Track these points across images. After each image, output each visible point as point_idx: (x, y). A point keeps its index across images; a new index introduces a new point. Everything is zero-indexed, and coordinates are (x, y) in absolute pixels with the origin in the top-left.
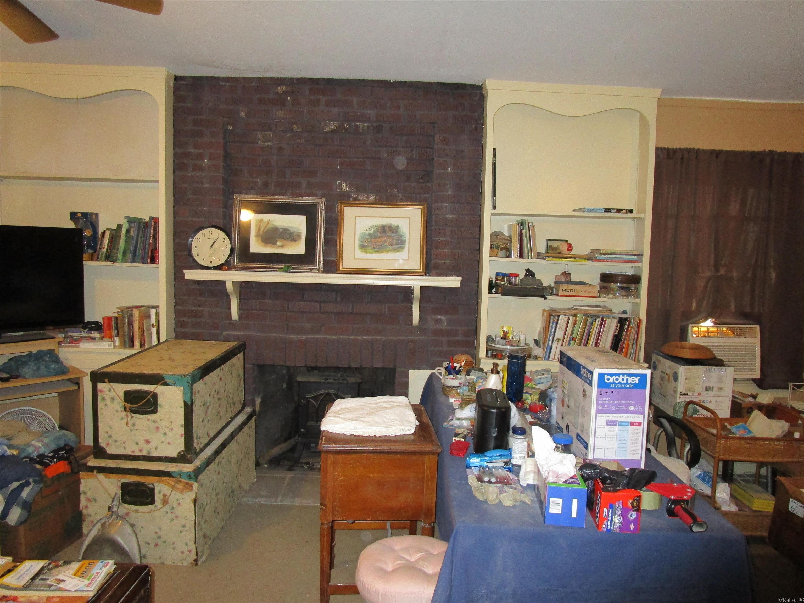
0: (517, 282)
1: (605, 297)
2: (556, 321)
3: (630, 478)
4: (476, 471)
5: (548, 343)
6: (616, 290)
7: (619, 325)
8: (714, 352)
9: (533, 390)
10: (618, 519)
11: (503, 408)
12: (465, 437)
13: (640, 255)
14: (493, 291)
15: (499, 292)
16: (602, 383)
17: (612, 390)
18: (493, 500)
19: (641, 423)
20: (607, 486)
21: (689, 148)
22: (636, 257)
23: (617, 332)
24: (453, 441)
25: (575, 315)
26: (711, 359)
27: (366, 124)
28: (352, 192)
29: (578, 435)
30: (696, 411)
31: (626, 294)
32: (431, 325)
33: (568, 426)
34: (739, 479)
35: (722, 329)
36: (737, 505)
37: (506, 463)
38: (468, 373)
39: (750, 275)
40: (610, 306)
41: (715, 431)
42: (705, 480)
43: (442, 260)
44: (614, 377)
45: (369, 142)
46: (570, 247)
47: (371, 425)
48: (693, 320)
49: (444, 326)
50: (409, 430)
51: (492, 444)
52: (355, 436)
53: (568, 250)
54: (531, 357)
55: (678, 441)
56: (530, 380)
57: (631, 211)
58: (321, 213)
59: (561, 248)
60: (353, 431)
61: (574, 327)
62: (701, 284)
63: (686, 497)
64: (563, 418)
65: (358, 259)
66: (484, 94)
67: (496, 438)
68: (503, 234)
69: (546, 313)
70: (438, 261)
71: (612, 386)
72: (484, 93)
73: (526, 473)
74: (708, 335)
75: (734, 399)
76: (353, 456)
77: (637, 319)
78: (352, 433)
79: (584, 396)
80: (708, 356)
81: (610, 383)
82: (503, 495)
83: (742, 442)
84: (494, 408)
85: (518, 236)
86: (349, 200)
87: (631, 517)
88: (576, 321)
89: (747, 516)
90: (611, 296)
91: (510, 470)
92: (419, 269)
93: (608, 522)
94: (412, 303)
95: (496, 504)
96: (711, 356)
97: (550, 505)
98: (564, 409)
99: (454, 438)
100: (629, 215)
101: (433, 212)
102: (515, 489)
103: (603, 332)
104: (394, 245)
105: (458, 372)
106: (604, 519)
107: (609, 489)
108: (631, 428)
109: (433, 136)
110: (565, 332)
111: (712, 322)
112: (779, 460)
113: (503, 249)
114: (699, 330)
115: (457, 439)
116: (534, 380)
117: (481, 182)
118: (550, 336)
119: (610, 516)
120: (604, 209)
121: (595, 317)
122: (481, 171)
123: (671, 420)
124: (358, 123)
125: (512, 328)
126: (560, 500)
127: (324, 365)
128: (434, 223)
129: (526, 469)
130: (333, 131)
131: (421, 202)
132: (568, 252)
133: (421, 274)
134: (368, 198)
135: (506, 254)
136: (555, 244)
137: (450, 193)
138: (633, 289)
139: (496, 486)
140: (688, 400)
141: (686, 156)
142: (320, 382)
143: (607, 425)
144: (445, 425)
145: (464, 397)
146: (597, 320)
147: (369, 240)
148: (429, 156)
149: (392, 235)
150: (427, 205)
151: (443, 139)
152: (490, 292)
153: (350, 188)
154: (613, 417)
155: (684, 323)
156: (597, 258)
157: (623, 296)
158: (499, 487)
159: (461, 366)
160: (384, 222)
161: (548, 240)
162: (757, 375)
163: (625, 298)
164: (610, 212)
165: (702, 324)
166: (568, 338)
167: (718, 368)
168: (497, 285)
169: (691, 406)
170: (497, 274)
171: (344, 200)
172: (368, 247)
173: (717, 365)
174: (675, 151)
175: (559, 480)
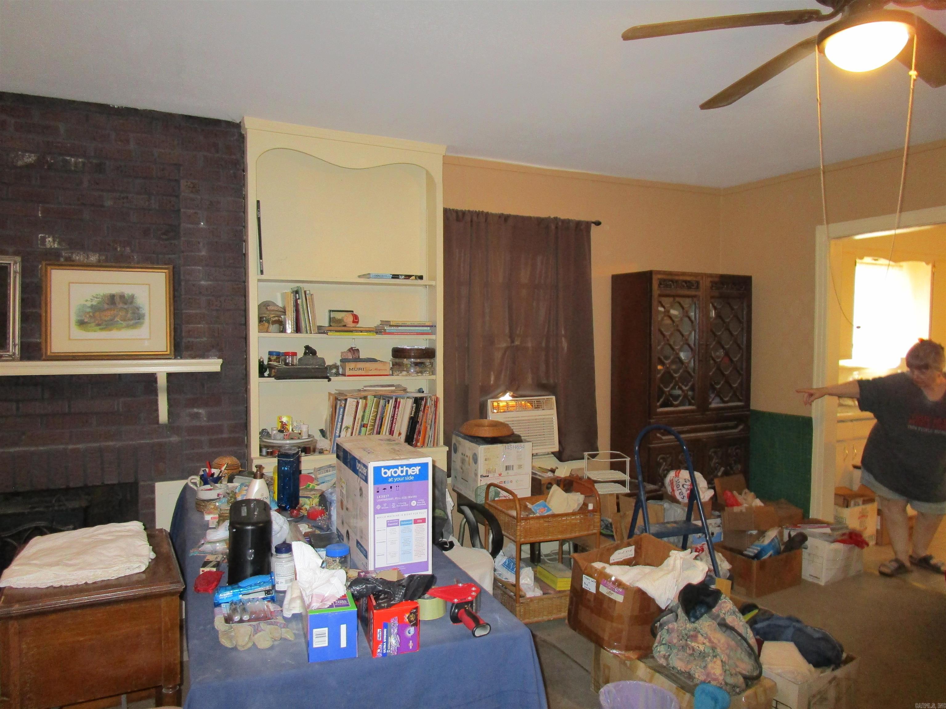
0: (295, 361)
1: (398, 375)
2: (343, 405)
3: (408, 587)
4: (225, 609)
5: (336, 432)
6: (409, 366)
7: (414, 405)
8: (512, 428)
9: (313, 493)
10: (395, 639)
11: (260, 523)
12: (217, 565)
13: (433, 326)
14: (266, 374)
15: (272, 375)
16: (379, 479)
17: (391, 485)
18: (244, 644)
19: (425, 519)
20: (380, 601)
21: (477, 211)
22: (429, 328)
23: (413, 414)
24: (201, 573)
25: (365, 398)
26: (509, 436)
27: (80, 160)
28: (62, 250)
29: (358, 542)
30: (497, 494)
31: (420, 370)
32: (185, 421)
33: (348, 532)
34: (546, 558)
35: (521, 403)
36: (542, 588)
37: (268, 592)
38: (230, 480)
39: (544, 345)
40: (404, 385)
41: (514, 513)
42: (509, 568)
43: (197, 338)
44: (391, 470)
45: (86, 184)
46: (356, 319)
47: (81, 569)
48: (491, 395)
49: (204, 421)
50: (139, 567)
51: (249, 570)
52: (55, 587)
53: (354, 322)
54: (317, 450)
55: (482, 528)
56: (312, 480)
57: (421, 278)
58: (15, 277)
59: (345, 320)
60: (52, 581)
61: (364, 412)
62: (498, 355)
63: (470, 598)
64: (343, 523)
65: (74, 340)
66: (244, 134)
67: (253, 562)
68: (274, 304)
69: (331, 398)
70: (189, 339)
71: (390, 480)
72: (243, 132)
73: (292, 600)
74: (508, 409)
75: (534, 476)
76: (53, 617)
77: (433, 397)
78: (51, 584)
79: (361, 495)
80: (504, 433)
81: (388, 477)
82: (259, 634)
83: (542, 521)
84: (248, 524)
85: (294, 307)
86: (58, 260)
87: (409, 633)
88: (366, 405)
89: (551, 599)
90: (404, 373)
91: (272, 600)
92: (165, 350)
93: (383, 645)
94: (157, 395)
95: (249, 649)
96: (509, 433)
97: (314, 638)
98: (343, 512)
99: (202, 569)
100: (419, 282)
101: (182, 277)
102: (276, 624)
103: (397, 414)
104: (129, 320)
105: (217, 480)
106: (378, 643)
107: (383, 605)
108: (414, 526)
109: (177, 181)
110: (355, 418)
111: (510, 396)
112: (577, 534)
113: (274, 322)
114: (498, 406)
115: (207, 569)
116: (317, 479)
117: (244, 241)
118: (337, 424)
119: (385, 637)
120: (391, 276)
121: (387, 399)
122: (244, 227)
123: (473, 506)
124: (68, 158)
125: (292, 418)
126: (326, 630)
127: (28, 488)
128: (183, 292)
129: (291, 595)
130: (29, 166)
131: (166, 264)
132: (354, 325)
133: (168, 357)
134: (87, 259)
135: (280, 328)
136: (339, 316)
137: (203, 253)
138: (428, 364)
139: (250, 625)
140: (489, 483)
141: (475, 218)
142: (23, 514)
143: (388, 526)
144: (193, 553)
145: (221, 512)
146: (391, 401)
147: (91, 314)
148: (173, 206)
149: (125, 307)
150: (174, 268)
151: (192, 186)
152: (261, 375)
153: (59, 243)
154: (394, 516)
155: (483, 399)
156: (387, 331)
157: (417, 373)
158: (254, 626)
159: (221, 472)
160: (115, 290)
161: (330, 311)
162: (556, 448)
163: (420, 374)
164: (398, 278)
165: (502, 399)
166: (359, 425)
167: (517, 444)
168: (270, 367)
169: (492, 489)
170: (271, 353)
171: (50, 260)
172: (90, 323)
173: (515, 442)
174: (464, 213)
175: (325, 604)
